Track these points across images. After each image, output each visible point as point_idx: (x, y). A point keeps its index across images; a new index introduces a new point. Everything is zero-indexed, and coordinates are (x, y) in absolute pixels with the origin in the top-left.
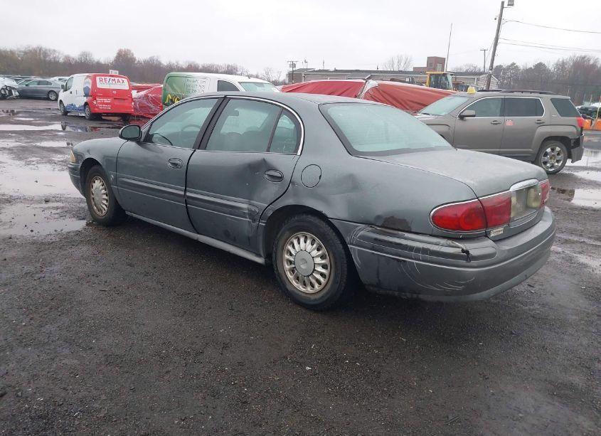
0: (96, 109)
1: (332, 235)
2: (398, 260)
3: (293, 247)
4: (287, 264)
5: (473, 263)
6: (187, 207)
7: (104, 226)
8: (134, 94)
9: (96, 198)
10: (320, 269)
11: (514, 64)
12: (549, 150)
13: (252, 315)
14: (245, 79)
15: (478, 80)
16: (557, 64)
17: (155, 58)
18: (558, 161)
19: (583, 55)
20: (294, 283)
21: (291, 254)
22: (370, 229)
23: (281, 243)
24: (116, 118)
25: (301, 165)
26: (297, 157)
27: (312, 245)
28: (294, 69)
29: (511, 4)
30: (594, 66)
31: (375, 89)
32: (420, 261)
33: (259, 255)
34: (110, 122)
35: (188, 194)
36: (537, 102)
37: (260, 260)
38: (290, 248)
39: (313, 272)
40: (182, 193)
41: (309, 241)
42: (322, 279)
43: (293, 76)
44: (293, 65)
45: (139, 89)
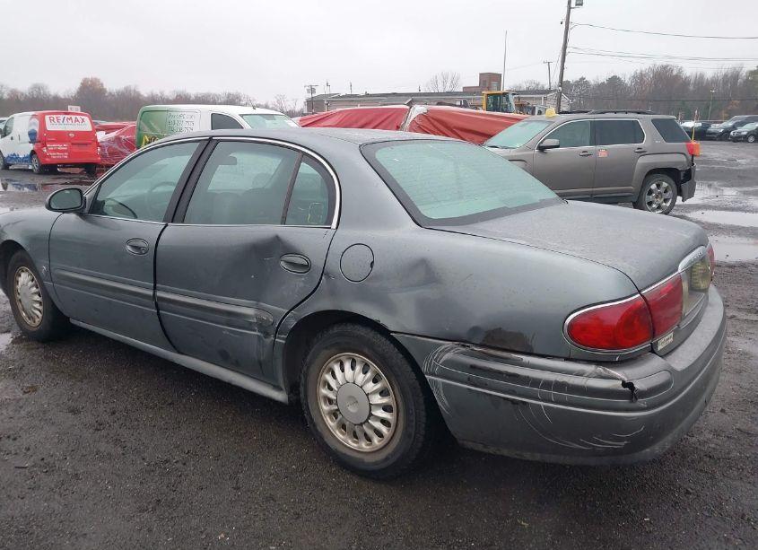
0: (47, 159)
1: (398, 358)
2: (513, 402)
3: (334, 375)
4: (325, 403)
5: (642, 402)
6: (158, 314)
7: (38, 341)
8: (101, 136)
9: (25, 301)
10: (381, 413)
11: (583, 79)
12: (654, 186)
13: (272, 498)
14: (249, 110)
15: (545, 99)
16: (634, 77)
17: (132, 88)
18: (666, 201)
19: (665, 64)
20: (339, 435)
21: (330, 388)
22: (464, 349)
23: (313, 369)
24: (78, 170)
25: (339, 245)
26: (331, 232)
27: (365, 373)
28: (314, 95)
29: (580, 4)
30: (677, 77)
31: (424, 116)
32: (552, 402)
33: (277, 388)
34: (69, 176)
35: (159, 294)
36: (635, 124)
37: (280, 396)
38: (328, 377)
39: (369, 418)
40: (151, 293)
41: (358, 368)
42: (384, 429)
43: (314, 103)
44: (312, 90)
45: (108, 129)
